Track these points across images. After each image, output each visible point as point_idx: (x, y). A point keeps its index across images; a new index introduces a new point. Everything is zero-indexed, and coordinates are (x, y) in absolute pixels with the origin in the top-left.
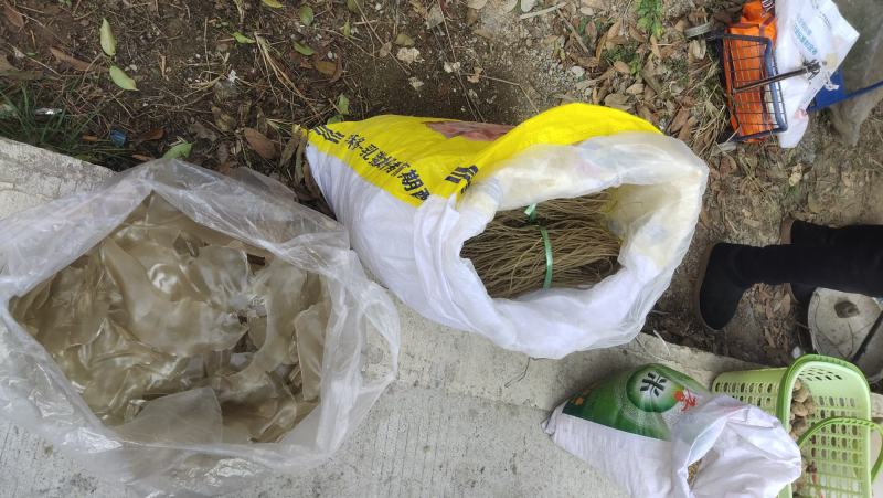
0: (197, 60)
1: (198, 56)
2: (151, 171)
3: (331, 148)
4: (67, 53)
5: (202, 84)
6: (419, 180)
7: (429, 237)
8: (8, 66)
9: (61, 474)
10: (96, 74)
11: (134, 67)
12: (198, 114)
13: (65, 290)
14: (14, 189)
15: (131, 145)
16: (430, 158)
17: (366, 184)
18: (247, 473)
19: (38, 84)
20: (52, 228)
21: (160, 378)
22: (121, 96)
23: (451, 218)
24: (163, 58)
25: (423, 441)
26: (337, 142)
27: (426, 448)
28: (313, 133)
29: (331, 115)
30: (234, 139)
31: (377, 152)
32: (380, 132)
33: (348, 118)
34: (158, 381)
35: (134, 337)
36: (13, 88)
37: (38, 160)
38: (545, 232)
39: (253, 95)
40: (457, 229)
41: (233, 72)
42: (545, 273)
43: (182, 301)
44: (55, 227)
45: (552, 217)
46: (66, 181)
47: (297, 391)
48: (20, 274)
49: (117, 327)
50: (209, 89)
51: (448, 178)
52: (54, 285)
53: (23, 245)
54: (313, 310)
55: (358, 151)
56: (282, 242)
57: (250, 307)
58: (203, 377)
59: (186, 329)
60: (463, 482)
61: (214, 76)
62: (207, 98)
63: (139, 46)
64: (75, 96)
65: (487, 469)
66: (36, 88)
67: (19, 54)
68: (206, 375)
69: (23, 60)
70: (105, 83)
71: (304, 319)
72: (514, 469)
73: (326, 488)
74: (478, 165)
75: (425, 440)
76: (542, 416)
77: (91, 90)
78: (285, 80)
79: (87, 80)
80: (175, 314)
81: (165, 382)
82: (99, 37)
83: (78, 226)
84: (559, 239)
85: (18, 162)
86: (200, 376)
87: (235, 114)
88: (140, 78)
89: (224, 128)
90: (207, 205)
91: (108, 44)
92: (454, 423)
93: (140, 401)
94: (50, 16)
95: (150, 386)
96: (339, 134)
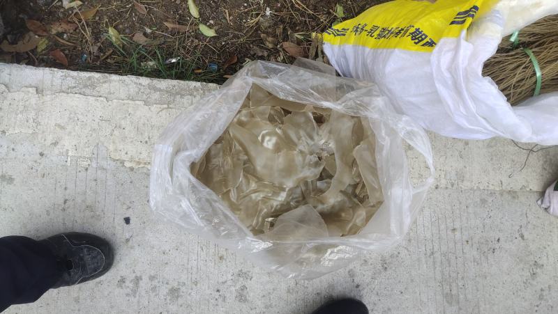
0: (246, 7)
1: (246, 5)
2: (248, 70)
3: (341, 41)
4: (173, 23)
5: (252, 21)
6: (424, 34)
7: (449, 69)
8: (145, 39)
9: (232, 271)
10: (193, 32)
11: (212, 22)
12: (254, 41)
13: (215, 158)
14: (168, 108)
15: (221, 70)
16: (428, 16)
17: (379, 51)
18: (348, 255)
19: (163, 46)
20: (204, 117)
21: (278, 203)
22: (209, 42)
23: (466, 48)
24: (227, 11)
25: (451, 226)
26: (344, 35)
27: (454, 230)
28: (325, 35)
29: (334, 20)
30: (278, 52)
31: (380, 29)
32: (377, 16)
33: (345, 19)
34: (277, 206)
35: (259, 179)
36: (151, 51)
37: (176, 87)
38: (529, 52)
39: (282, 21)
40: (474, 55)
41: (268, 9)
42: (536, 83)
43: (283, 152)
44: (206, 116)
45: (532, 39)
46: (195, 97)
47: (363, 200)
48: (194, 148)
49: (249, 176)
50: (257, 24)
51: (453, 23)
52: (208, 157)
53: (191, 130)
54: (363, 145)
55: (364, 33)
56: (337, 100)
57: (322, 149)
58: (303, 199)
59: (289, 170)
60: (486, 250)
61: (258, 15)
62: (256, 30)
63: (211, 8)
64: (184, 48)
65: (502, 239)
66: (163, 48)
67: (149, 31)
68: (304, 198)
69: (152, 33)
70: (199, 36)
71: (359, 152)
72: (522, 237)
73: (390, 263)
74: (478, 5)
75: (452, 224)
76: (536, 196)
77: (192, 41)
78: (299, 5)
79: (189, 37)
80: (280, 161)
81: (282, 205)
82: (188, 8)
83: (218, 112)
84: (543, 54)
85: (167, 92)
86: (301, 199)
87: (275, 36)
88: (216, 28)
89: (271, 46)
90: (286, 86)
91: (194, 11)
92: (470, 210)
93: (270, 219)
94: (158, 3)
95: (273, 210)
96: (345, 30)
